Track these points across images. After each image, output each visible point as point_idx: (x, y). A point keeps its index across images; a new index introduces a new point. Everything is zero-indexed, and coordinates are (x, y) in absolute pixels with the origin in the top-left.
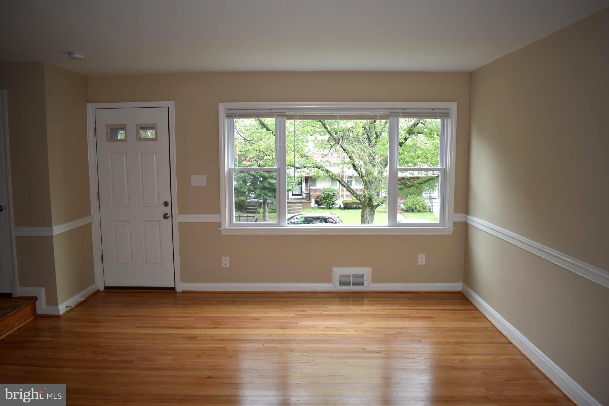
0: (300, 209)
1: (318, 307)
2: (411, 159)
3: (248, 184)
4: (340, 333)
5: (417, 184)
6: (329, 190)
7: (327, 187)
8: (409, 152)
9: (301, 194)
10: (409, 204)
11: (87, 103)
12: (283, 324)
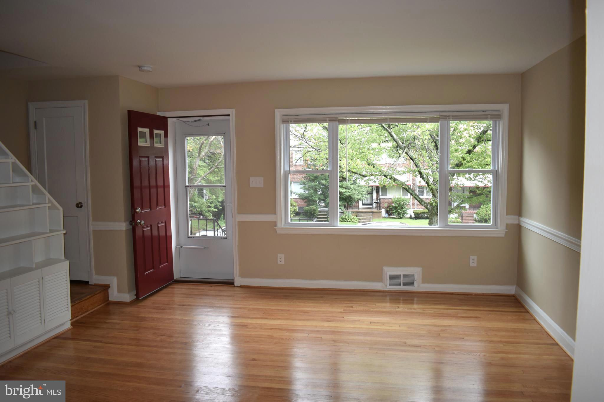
0: (370, 219)
1: (366, 304)
2: (480, 167)
3: (319, 193)
4: (384, 327)
5: (487, 193)
6: (399, 200)
7: (398, 197)
8: (478, 160)
9: (371, 203)
10: (483, 215)
11: (158, 112)
12: (330, 318)
